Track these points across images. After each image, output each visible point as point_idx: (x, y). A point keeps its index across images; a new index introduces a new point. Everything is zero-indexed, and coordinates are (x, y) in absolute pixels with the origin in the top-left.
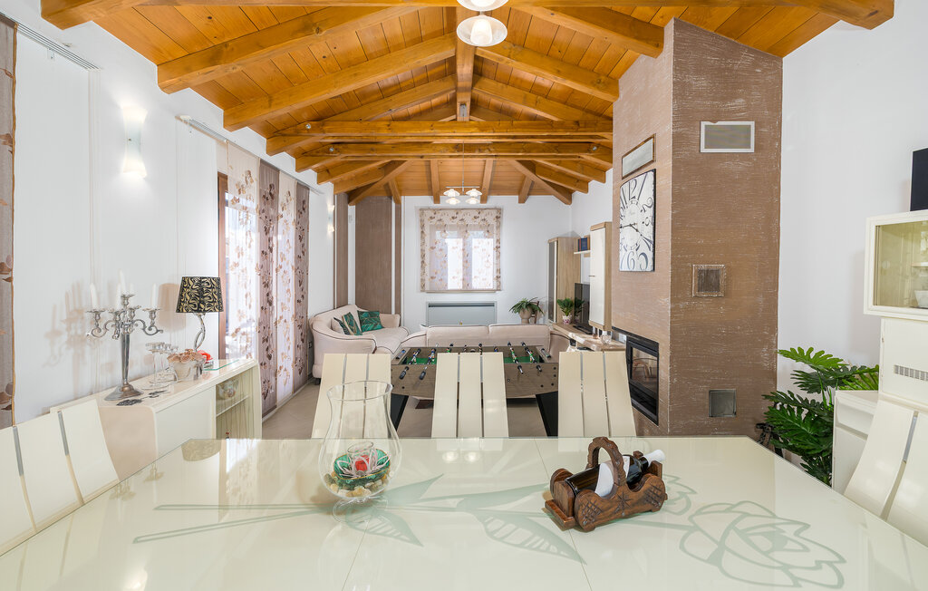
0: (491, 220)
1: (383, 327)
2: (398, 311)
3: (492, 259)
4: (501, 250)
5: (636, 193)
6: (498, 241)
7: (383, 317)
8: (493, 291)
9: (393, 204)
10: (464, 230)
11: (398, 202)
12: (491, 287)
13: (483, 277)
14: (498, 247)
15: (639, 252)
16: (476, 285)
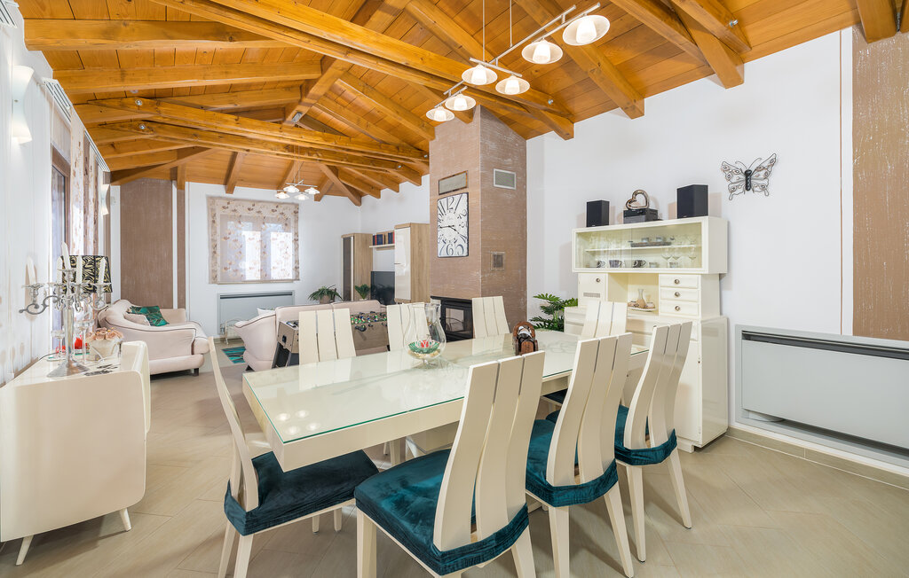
0: (289, 214)
1: (167, 323)
2: (182, 304)
3: (291, 250)
4: (299, 242)
5: (454, 206)
6: (296, 234)
7: (163, 312)
8: (292, 281)
9: (175, 190)
10: (259, 222)
11: (181, 188)
12: (291, 277)
13: (282, 267)
14: (296, 240)
15: (457, 244)
16: (275, 275)
